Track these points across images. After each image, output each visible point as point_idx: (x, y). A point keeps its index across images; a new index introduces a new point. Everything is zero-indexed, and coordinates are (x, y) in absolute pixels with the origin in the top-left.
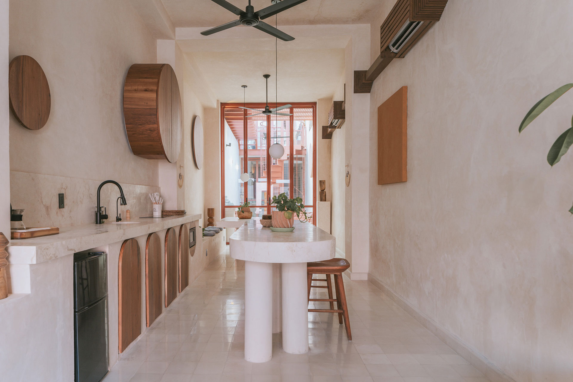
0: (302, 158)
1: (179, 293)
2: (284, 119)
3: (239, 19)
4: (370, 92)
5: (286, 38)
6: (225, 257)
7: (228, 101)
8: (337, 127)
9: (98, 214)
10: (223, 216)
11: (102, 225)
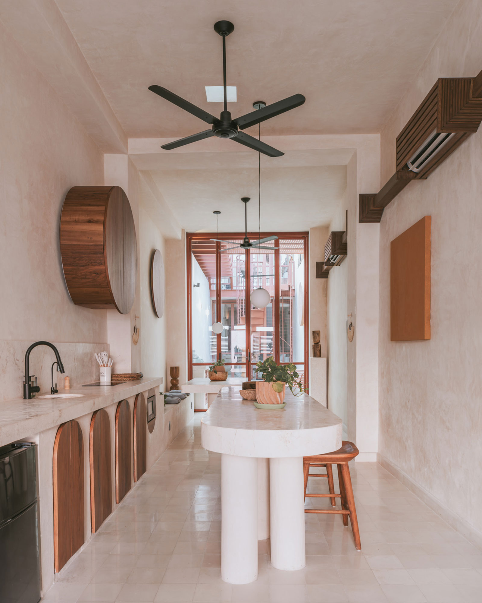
0: (290, 300)
1: (134, 482)
2: (267, 252)
3: (212, 129)
4: (379, 222)
5: (274, 153)
6: (192, 429)
7: (195, 231)
8: (336, 264)
9: (27, 386)
10: (190, 377)
11: (32, 400)
